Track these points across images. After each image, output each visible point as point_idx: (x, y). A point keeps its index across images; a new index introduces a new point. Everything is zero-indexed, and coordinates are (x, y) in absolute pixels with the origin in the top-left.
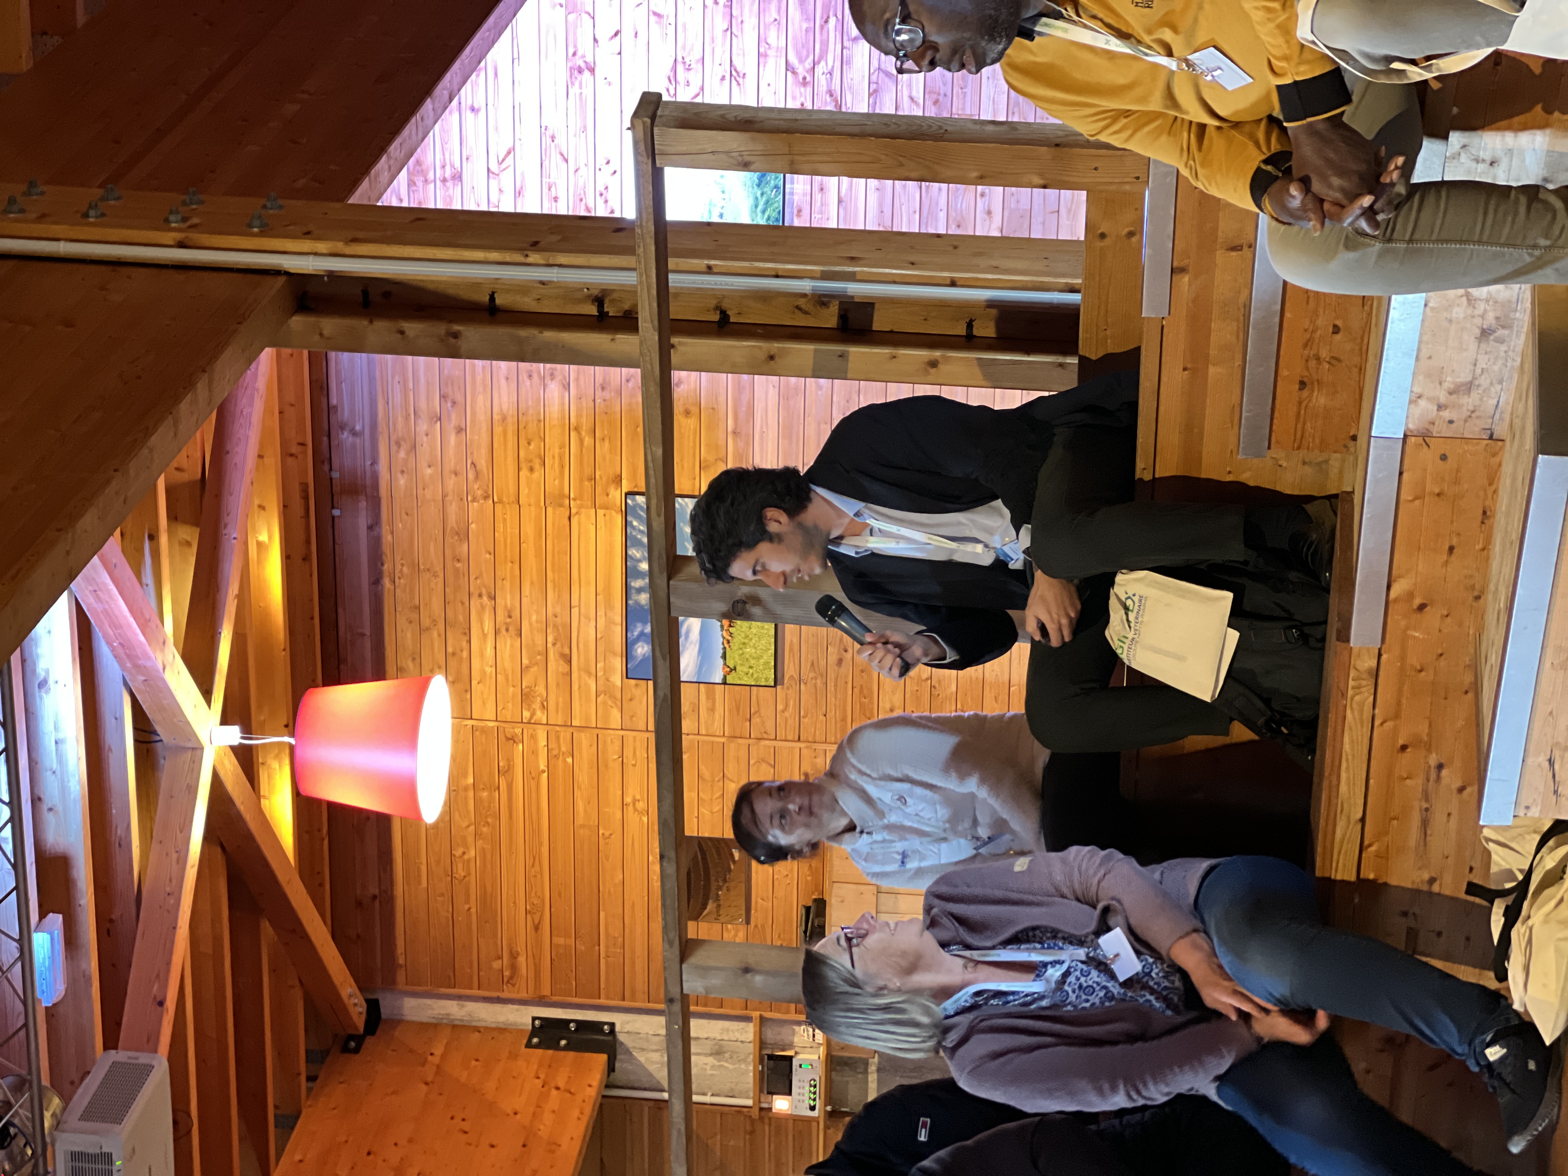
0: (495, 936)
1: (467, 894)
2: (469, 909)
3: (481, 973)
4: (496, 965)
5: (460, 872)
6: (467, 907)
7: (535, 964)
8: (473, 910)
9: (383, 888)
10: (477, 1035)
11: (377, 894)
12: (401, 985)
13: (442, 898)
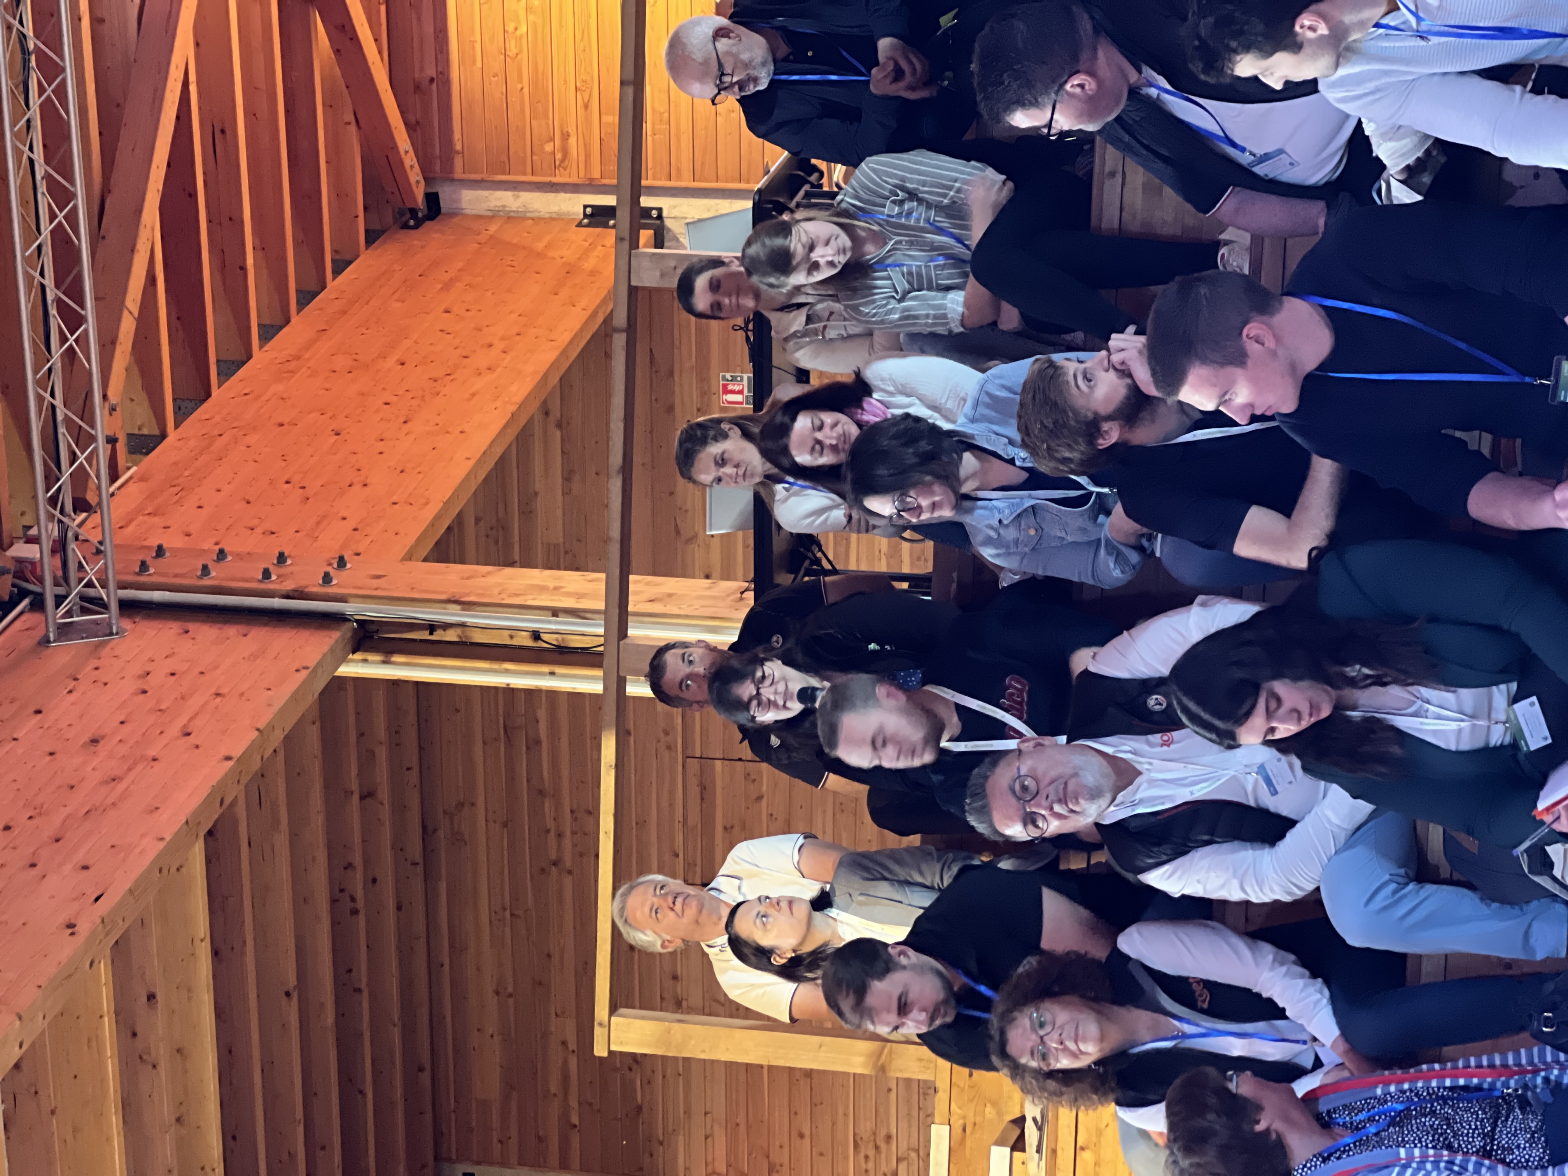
0: (547, 118)
1: (520, 73)
2: (522, 89)
3: (534, 157)
4: (549, 147)
5: (512, 50)
6: (519, 86)
7: (585, 145)
8: (526, 90)
9: (440, 69)
10: (531, 221)
11: (434, 76)
12: (458, 173)
13: (496, 79)
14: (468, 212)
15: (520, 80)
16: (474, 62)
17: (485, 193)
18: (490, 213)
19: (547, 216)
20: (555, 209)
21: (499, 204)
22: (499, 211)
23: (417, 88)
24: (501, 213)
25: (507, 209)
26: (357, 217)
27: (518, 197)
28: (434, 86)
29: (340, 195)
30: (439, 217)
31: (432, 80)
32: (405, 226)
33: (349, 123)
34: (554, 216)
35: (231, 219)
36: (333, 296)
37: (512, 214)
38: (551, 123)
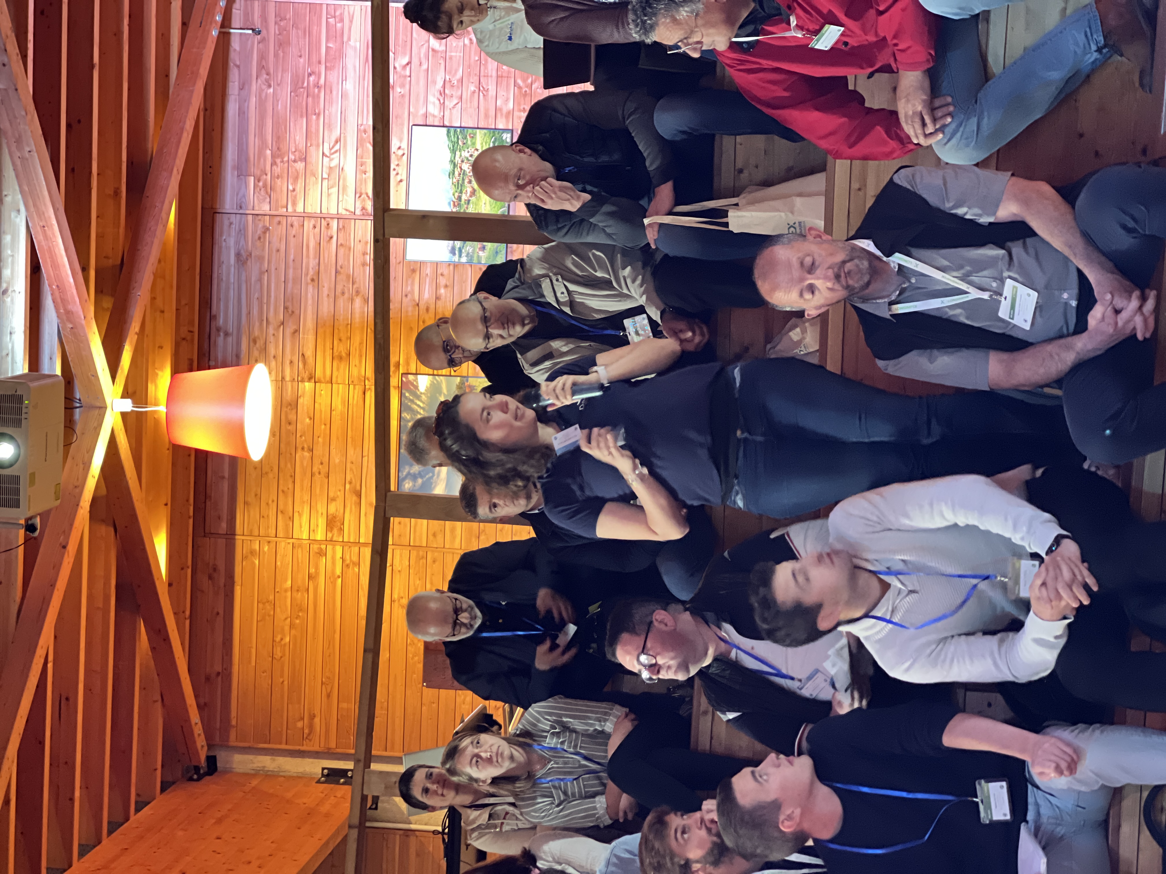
0: (300, 703)
1: (282, 671)
2: (283, 682)
3: (288, 731)
4: (300, 724)
5: (278, 653)
6: (281, 680)
7: (326, 724)
8: (286, 683)
9: (224, 667)
10: (283, 778)
11: (220, 671)
12: (233, 742)
13: (265, 674)
14: (238, 770)
15: (282, 676)
16: (250, 662)
17: (251, 757)
18: (253, 772)
19: (295, 775)
20: (301, 770)
21: (260, 765)
22: (260, 770)
23: (208, 679)
24: (261, 772)
25: (266, 769)
26: (156, 770)
27: (274, 760)
28: (220, 678)
29: (145, 753)
30: (216, 774)
31: (218, 674)
32: (191, 779)
33: (156, 701)
34: (300, 775)
35: (66, 763)
36: (134, 826)
37: (269, 773)
38: (302, 707)
